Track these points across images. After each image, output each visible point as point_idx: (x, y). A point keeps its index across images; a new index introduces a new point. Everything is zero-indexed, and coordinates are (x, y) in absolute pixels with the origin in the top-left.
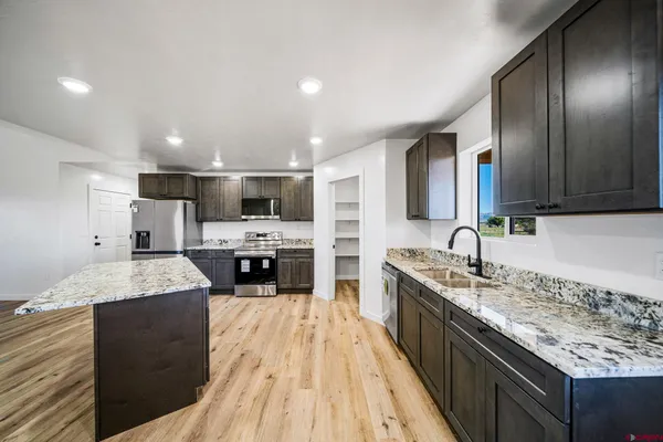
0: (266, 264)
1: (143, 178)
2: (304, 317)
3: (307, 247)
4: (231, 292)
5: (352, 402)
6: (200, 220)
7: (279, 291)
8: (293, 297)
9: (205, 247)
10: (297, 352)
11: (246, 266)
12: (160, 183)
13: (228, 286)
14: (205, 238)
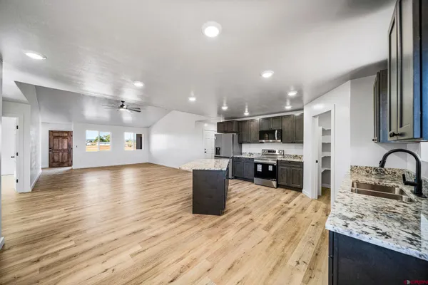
0: (270, 168)
1: (219, 124)
2: (287, 203)
3: (298, 160)
4: (252, 181)
5: (286, 246)
6: (241, 143)
7: (278, 186)
8: (287, 191)
9: (243, 156)
10: (271, 216)
11: (259, 168)
12: (224, 126)
13: (251, 178)
14: (243, 152)
